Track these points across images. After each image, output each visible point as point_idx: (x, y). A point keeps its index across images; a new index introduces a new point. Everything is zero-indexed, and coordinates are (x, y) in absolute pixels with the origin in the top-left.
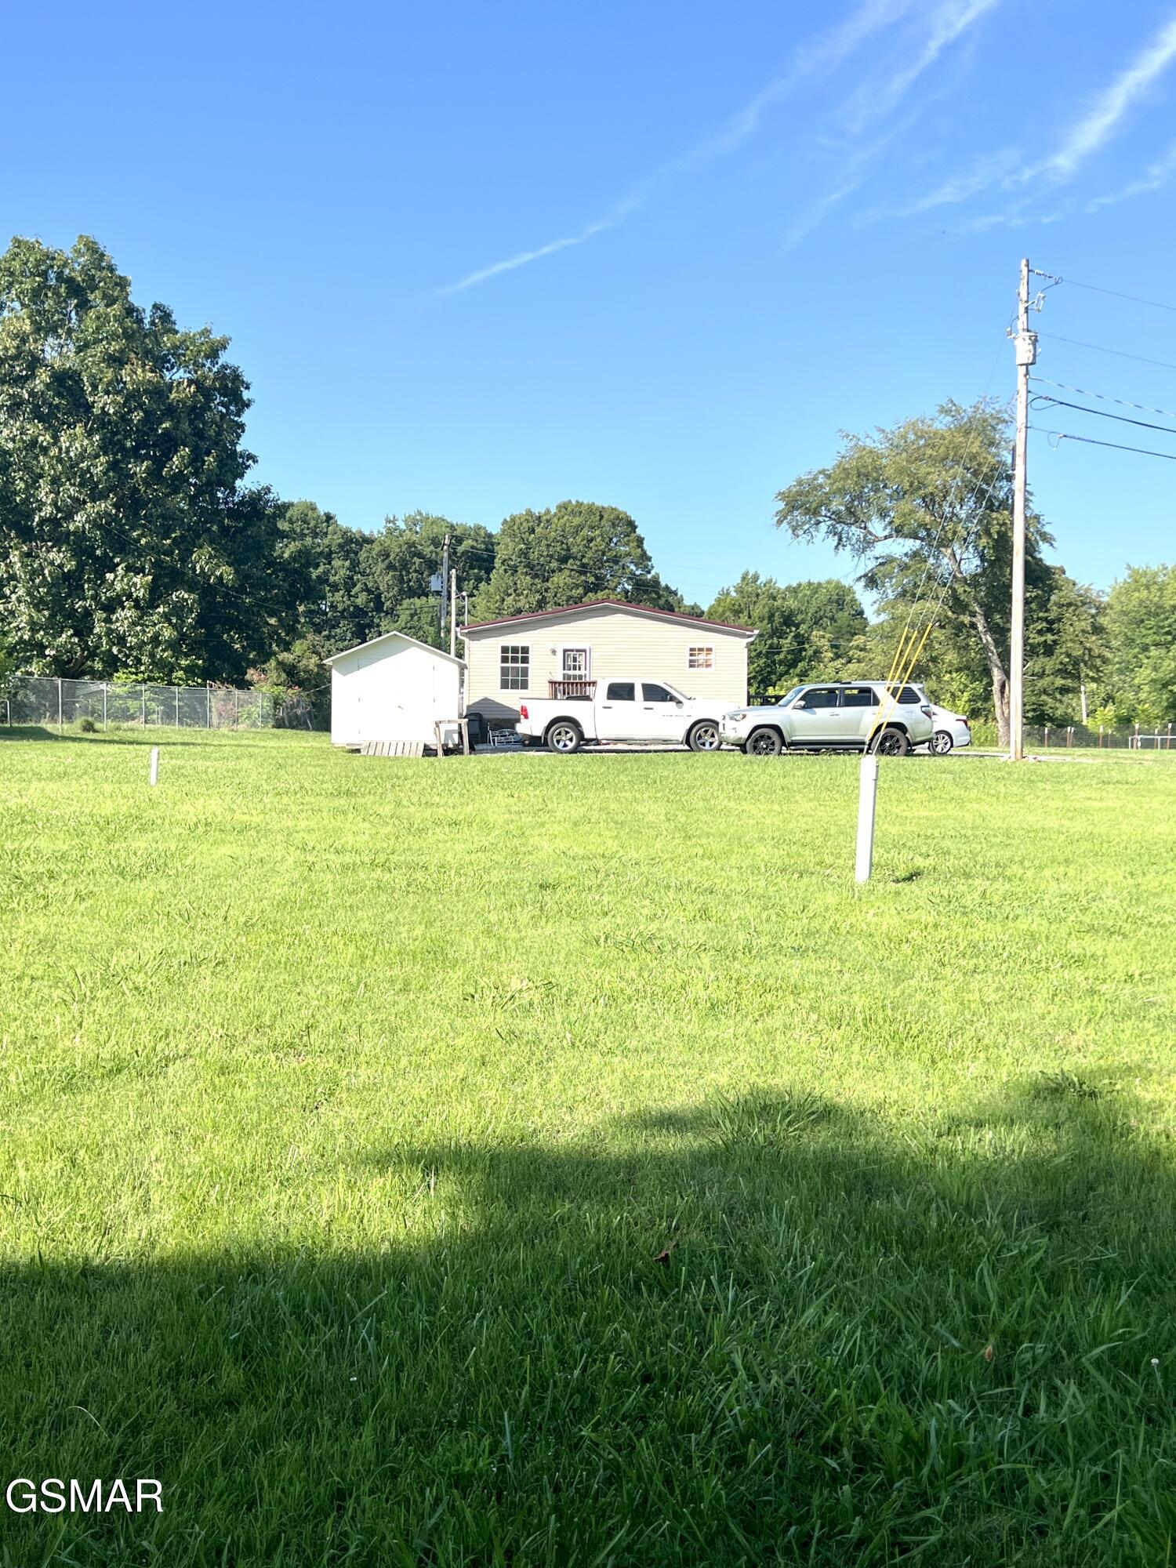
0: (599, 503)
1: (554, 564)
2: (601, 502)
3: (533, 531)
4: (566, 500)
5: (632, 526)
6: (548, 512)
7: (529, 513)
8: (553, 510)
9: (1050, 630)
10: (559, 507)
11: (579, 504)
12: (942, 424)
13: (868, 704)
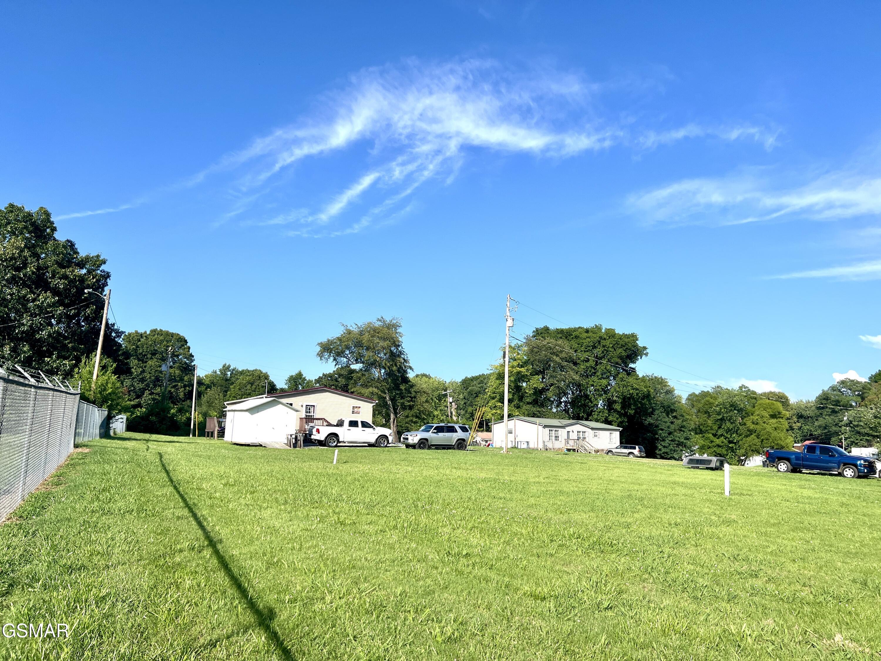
0: (171, 331)
1: (149, 356)
2: (171, 330)
3: (140, 341)
4: (155, 328)
5: (186, 342)
6: (145, 332)
7: (137, 332)
8: (148, 333)
9: (411, 401)
10: (152, 331)
11: (161, 330)
12: (378, 324)
13: (454, 432)
